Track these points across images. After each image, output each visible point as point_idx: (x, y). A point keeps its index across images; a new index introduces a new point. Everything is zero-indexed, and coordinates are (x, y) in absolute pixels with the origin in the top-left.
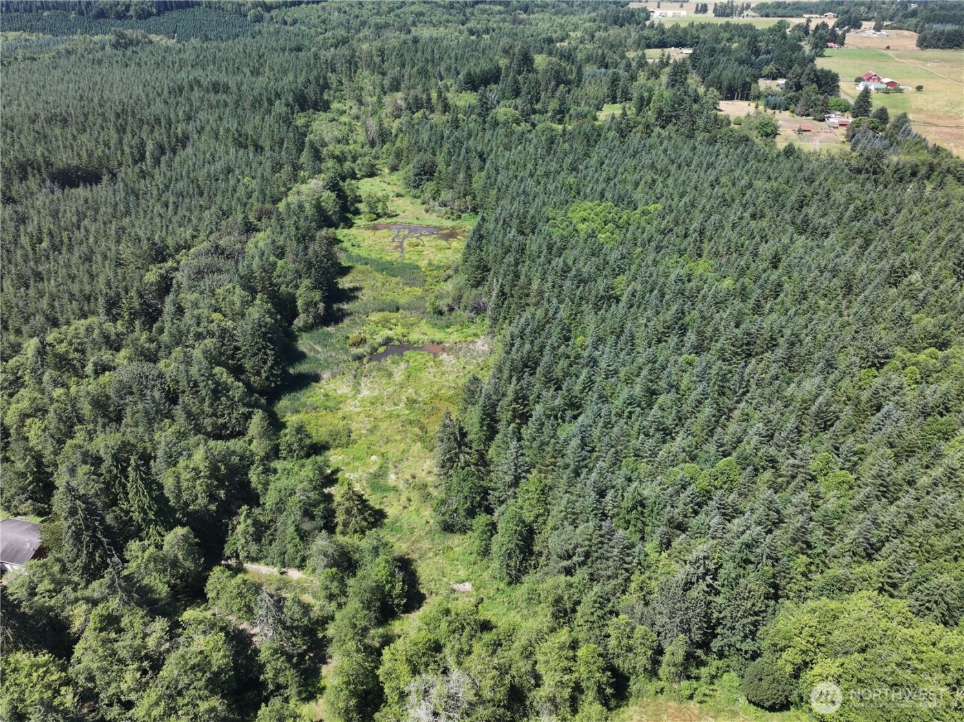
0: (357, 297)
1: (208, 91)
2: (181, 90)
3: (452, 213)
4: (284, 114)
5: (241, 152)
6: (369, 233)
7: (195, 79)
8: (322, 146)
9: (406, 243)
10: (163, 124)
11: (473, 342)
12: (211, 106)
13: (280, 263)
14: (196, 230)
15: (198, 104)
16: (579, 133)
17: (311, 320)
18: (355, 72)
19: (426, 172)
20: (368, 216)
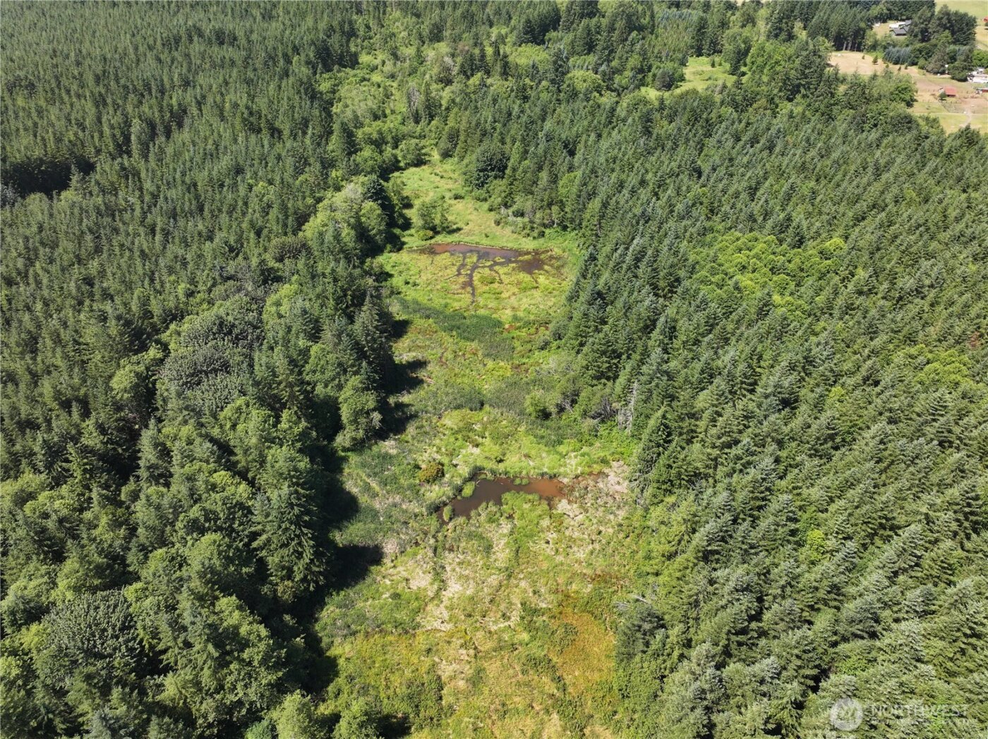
0: (421, 382)
1: (210, 43)
2: (177, 40)
3: (532, 229)
4: (305, 80)
5: (253, 138)
6: (424, 260)
7: (194, 26)
8: (356, 127)
9: (476, 277)
10: (154, 91)
11: (601, 474)
12: (214, 66)
13: (315, 349)
14: (193, 281)
15: (198, 62)
16: (685, 108)
17: (361, 434)
18: (384, 13)
19: (495, 167)
20: (422, 233)
